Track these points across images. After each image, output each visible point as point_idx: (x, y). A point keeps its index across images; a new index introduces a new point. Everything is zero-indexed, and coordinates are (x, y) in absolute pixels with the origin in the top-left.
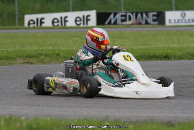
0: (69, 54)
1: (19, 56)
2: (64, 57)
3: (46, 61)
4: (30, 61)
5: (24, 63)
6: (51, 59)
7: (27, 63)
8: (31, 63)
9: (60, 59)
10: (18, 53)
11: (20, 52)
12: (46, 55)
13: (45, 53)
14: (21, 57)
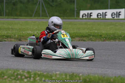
0: (107, 35)
1: (77, 36)
2: (104, 38)
3: (93, 39)
4: (84, 39)
5: (80, 40)
6: (96, 39)
7: (82, 40)
8: (84, 41)
9: (102, 39)
10: (76, 34)
11: (77, 33)
12: (93, 36)
13: (93, 35)
14: (78, 36)
